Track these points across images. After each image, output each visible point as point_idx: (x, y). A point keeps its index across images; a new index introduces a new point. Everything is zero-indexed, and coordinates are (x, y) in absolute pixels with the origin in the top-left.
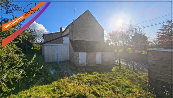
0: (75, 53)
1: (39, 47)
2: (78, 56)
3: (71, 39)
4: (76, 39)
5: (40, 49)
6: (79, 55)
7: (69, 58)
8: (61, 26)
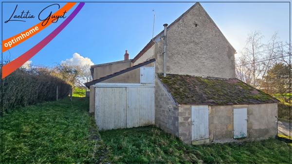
0: (181, 108)
1: (82, 93)
2: (187, 115)
3: (160, 71)
4: (172, 72)
5: (84, 96)
6: (190, 114)
7: (154, 119)
8: (126, 51)
